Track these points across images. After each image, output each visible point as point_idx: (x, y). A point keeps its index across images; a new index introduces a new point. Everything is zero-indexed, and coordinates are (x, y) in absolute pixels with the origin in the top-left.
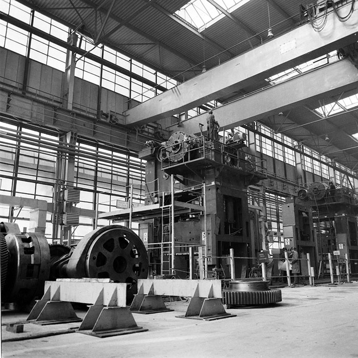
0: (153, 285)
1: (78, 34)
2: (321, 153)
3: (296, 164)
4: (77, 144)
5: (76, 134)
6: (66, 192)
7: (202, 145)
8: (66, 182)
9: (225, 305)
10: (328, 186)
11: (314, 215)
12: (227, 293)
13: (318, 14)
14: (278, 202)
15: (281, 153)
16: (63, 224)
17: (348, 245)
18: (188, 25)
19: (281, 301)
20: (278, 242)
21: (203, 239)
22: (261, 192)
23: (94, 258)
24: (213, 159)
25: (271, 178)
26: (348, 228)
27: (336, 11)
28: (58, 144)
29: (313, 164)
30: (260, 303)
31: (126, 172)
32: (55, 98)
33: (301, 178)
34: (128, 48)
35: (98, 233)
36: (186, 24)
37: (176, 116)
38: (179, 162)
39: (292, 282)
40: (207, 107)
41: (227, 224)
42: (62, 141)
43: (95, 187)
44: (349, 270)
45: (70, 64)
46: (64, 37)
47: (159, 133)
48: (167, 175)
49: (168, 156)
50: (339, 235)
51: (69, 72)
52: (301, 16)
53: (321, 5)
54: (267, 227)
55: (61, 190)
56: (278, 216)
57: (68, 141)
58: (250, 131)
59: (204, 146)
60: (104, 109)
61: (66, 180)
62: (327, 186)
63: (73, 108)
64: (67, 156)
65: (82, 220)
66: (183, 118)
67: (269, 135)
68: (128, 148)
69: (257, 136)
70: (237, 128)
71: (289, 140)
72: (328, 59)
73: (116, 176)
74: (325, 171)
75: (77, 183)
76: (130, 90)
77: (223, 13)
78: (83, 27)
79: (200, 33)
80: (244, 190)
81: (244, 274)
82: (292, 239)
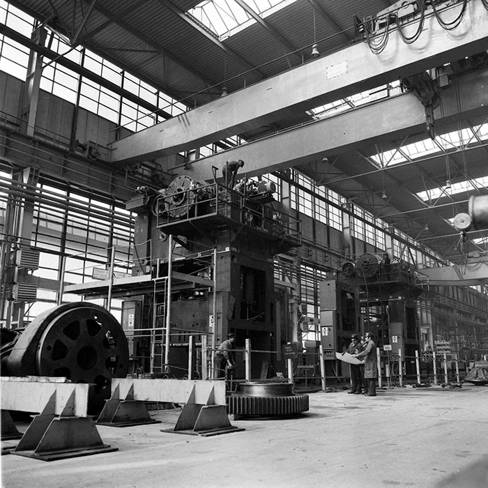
0: (132, 387)
1: (47, 29)
2: (376, 216)
3: (343, 229)
4: (39, 185)
5: (37, 171)
6: (19, 254)
7: (215, 197)
8: (19, 240)
9: (232, 415)
10: (382, 259)
11: (361, 296)
12: (235, 398)
13: (378, 30)
14: (316, 279)
15: (323, 212)
16: (13, 300)
17: (403, 336)
18: (205, 30)
19: (308, 410)
20: (315, 331)
21: (210, 325)
22: (295, 264)
23: (49, 348)
24: (229, 216)
25: (308, 245)
26: (405, 316)
27: (400, 29)
28: (10, 183)
29: (365, 230)
30: (279, 413)
31: (108, 228)
32: (9, 118)
33: (349, 247)
34: (120, 54)
35: (57, 313)
36: (203, 28)
37: (183, 154)
38: (182, 218)
39: (327, 385)
40: (227, 144)
41: (244, 305)
42: (17, 180)
43: (63, 248)
44: (403, 370)
45: (33, 70)
46: (27, 31)
47: (158, 176)
48: (165, 235)
49: (167, 209)
50: (393, 324)
51: (32, 82)
52: (356, 31)
53: (382, 19)
54: (301, 311)
55: (12, 250)
56: (316, 297)
57: (25, 181)
58: (283, 181)
59: (216, 198)
60: (80, 138)
61: (20, 236)
62: (380, 259)
63: (35, 133)
64: (23, 202)
65: (41, 293)
66: (193, 158)
67: (308, 187)
68: (113, 195)
69: (293, 188)
70: (266, 175)
71: (335, 195)
72: (388, 90)
73: (94, 234)
74: (380, 240)
75: (36, 241)
76: (120, 114)
77: (253, 17)
78: (56, 19)
79: (222, 43)
80: (269, 260)
81: (264, 373)
82: (332, 328)
